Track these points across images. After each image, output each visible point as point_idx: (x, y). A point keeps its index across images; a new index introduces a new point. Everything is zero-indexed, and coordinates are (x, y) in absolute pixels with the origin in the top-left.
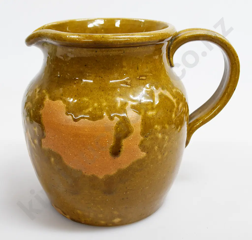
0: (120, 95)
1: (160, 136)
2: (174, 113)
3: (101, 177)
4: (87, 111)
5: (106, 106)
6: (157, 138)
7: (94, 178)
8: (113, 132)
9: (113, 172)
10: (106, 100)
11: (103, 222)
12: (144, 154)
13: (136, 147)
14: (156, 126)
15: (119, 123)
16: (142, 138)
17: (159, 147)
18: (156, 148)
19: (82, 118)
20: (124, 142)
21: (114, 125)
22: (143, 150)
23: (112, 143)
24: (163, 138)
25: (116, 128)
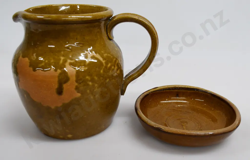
0: (63, 56)
1: (90, 83)
2: (102, 70)
3: (53, 107)
4: (41, 65)
5: (53, 62)
6: (88, 85)
7: (48, 108)
8: (57, 79)
9: (60, 105)
10: (54, 58)
11: (61, 137)
12: (79, 95)
13: (73, 89)
14: (87, 77)
15: (60, 74)
16: (76, 84)
17: (90, 91)
18: (88, 91)
19: (38, 69)
20: (65, 86)
21: (57, 75)
22: (78, 92)
23: (56, 86)
24: (93, 86)
25: (59, 77)
